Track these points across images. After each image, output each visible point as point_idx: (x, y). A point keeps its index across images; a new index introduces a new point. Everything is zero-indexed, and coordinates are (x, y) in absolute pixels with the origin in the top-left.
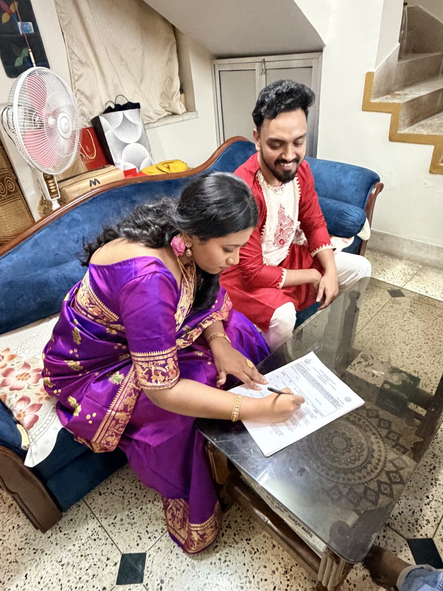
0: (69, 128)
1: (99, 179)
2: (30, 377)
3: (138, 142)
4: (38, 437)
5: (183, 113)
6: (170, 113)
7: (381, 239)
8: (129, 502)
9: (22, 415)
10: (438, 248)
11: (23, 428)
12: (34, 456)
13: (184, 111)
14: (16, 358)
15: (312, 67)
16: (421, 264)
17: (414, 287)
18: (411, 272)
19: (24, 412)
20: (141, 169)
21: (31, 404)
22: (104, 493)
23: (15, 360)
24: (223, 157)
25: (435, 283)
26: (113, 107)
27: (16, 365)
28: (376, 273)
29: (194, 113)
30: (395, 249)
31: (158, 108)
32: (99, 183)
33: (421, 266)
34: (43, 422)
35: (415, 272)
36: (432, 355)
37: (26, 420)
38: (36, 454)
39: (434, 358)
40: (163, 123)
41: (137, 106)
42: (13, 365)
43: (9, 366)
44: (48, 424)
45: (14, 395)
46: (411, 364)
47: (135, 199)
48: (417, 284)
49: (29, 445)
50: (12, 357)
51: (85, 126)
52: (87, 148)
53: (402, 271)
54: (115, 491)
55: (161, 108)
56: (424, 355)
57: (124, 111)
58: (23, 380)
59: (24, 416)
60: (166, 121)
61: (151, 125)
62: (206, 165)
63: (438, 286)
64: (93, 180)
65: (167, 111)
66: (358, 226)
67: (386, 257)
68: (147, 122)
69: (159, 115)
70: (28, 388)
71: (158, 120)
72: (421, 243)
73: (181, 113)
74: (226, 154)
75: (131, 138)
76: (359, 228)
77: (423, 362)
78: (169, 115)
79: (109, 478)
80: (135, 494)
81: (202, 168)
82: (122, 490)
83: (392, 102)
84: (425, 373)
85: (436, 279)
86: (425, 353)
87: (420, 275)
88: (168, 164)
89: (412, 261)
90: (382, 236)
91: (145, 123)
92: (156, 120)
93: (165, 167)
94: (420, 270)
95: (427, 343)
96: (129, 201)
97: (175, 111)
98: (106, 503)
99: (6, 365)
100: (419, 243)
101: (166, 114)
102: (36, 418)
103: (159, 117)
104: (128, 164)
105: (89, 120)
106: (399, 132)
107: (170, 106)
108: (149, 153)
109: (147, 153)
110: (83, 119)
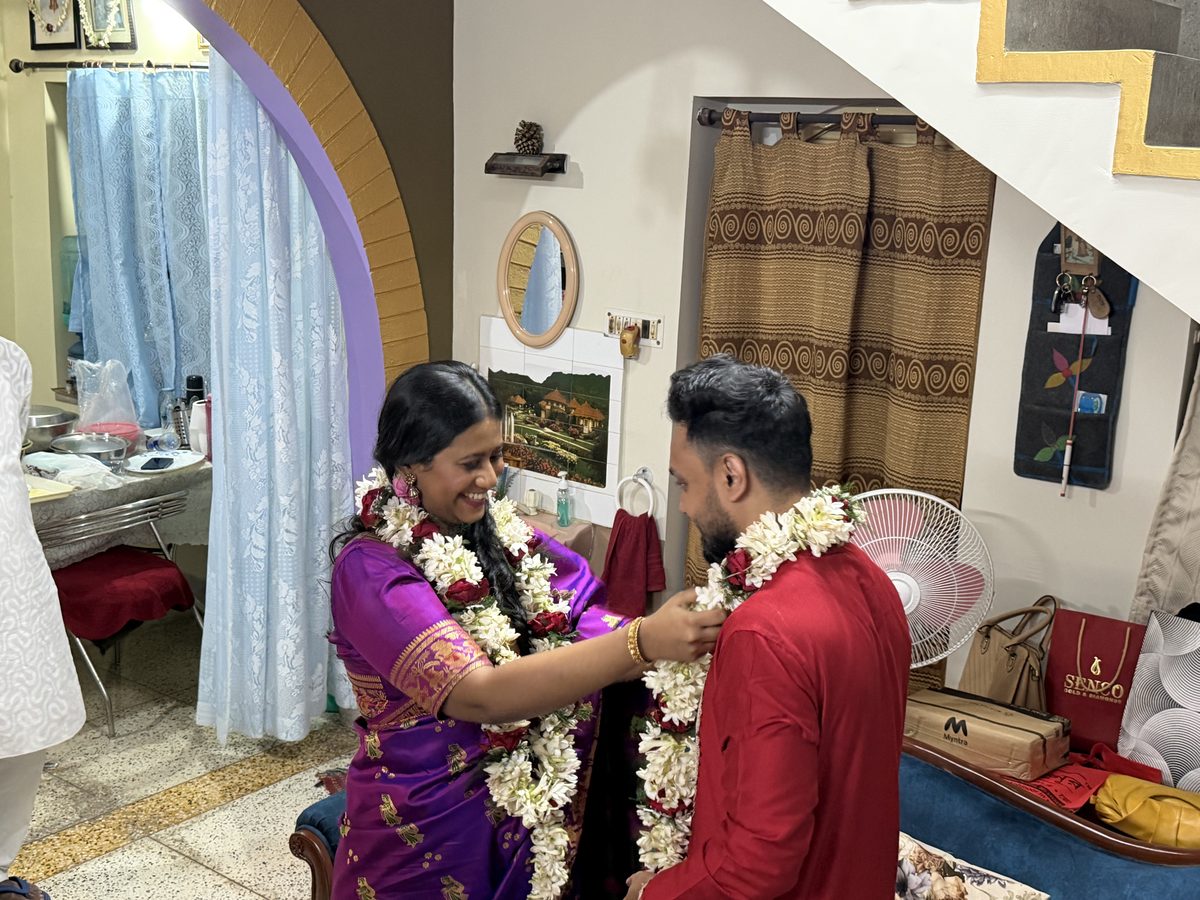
32: (965, 733)
64: (957, 721)
104: (1150, 749)
110: (1149, 602)
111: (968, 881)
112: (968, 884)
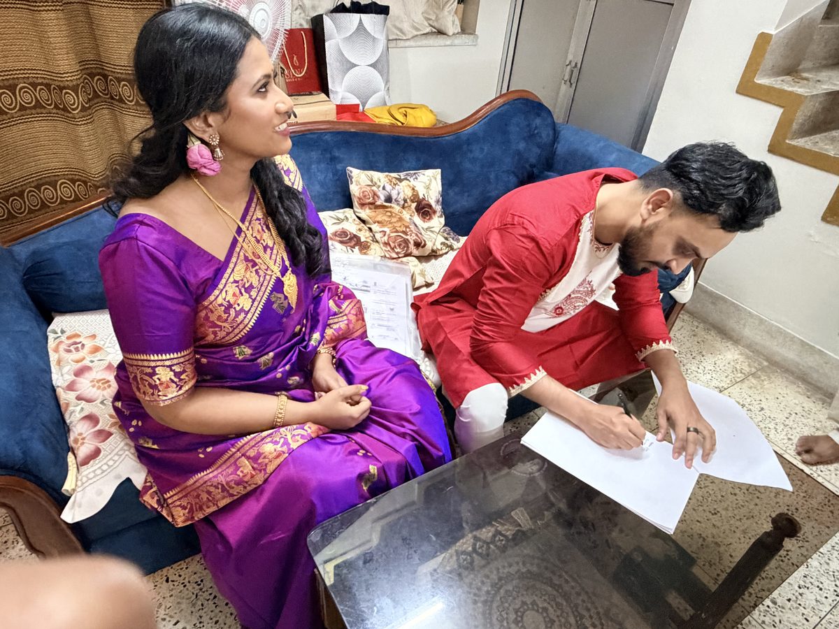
0: (266, 28)
1: (296, 110)
2: (109, 386)
3: (373, 66)
4: (90, 482)
5: (453, 34)
6: (434, 30)
7: (713, 303)
8: (202, 605)
9: (80, 441)
10: (803, 343)
11: (74, 461)
12: (76, 508)
13: (456, 32)
14: (102, 351)
15: (672, 5)
16: (767, 360)
17: (744, 394)
18: (747, 369)
19: (83, 439)
20: (366, 108)
21: (98, 427)
22: (173, 581)
23: (99, 355)
24: (490, 119)
25: (780, 397)
26: (348, 4)
27: (96, 363)
28: (689, 355)
29: (472, 36)
30: (731, 324)
31: (418, 18)
32: (296, 117)
33: (766, 363)
34: (105, 461)
35: (754, 370)
36: (738, 517)
37: (83, 451)
38: (80, 506)
39: (738, 523)
40: (420, 44)
41: (384, 10)
42: (92, 362)
43: (86, 362)
44: (109, 467)
45: (78, 408)
46: (698, 521)
47: (337, 154)
48: (750, 392)
49: (74, 490)
50: (96, 349)
51: (301, 25)
52: (295, 58)
53: (732, 363)
54: (189, 582)
55: (422, 18)
56: (723, 513)
57: (361, 15)
58: (99, 388)
59: (83, 443)
60: (425, 42)
61: (401, 44)
62: (464, 125)
63: (783, 404)
65: (431, 26)
66: (672, 280)
67: (712, 333)
68: (394, 37)
69: (417, 29)
70: (102, 403)
71: (413, 37)
72: (776, 326)
73: (451, 34)
74: (498, 114)
75: (362, 57)
76: (674, 283)
77: (719, 524)
78: (432, 33)
79: (187, 561)
80: (215, 597)
81: (454, 128)
82: (199, 585)
83: (790, 89)
84: (716, 543)
85: (784, 391)
86: (726, 509)
87: (760, 377)
88: (407, 108)
89: (754, 351)
90: (716, 299)
91: (390, 38)
92: (410, 37)
93: (400, 113)
94: (762, 369)
95: (735, 494)
96: (328, 156)
97: (443, 28)
98: (171, 596)
99: (84, 359)
100: (773, 325)
101: (428, 30)
102: (97, 452)
103: (416, 33)
104: (349, 95)
105: (309, 18)
106: (787, 141)
107: (437, 19)
108: (386, 84)
109: (383, 85)
110: (300, 14)
111: (411, 179)
112: (413, 182)
